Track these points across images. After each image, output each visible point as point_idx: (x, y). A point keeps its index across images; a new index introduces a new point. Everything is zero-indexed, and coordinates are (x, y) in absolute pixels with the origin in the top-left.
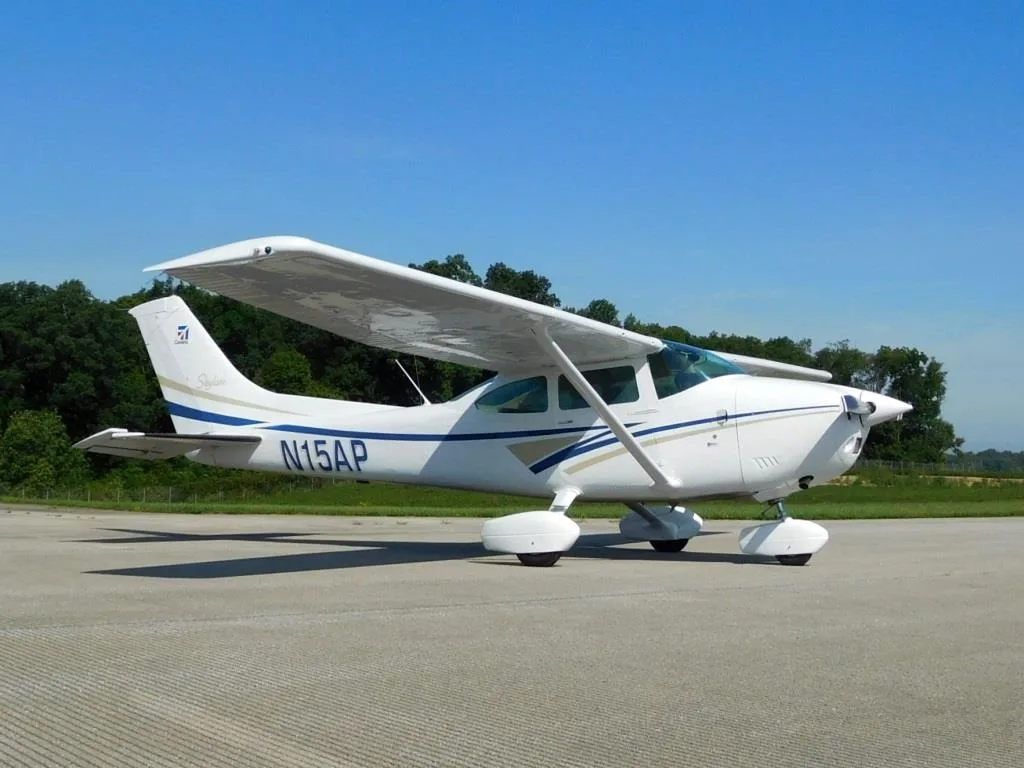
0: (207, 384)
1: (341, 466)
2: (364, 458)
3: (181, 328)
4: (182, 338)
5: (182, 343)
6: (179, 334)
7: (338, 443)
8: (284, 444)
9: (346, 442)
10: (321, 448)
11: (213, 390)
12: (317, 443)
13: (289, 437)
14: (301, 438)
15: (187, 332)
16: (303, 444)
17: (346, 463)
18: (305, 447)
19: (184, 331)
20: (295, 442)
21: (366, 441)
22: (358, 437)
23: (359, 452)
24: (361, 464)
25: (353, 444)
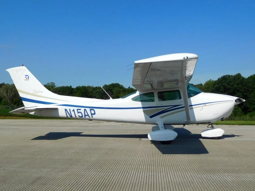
0: (36, 92)
1: (86, 116)
2: (94, 114)
3: (26, 76)
4: (27, 79)
5: (27, 80)
6: (26, 77)
7: (85, 110)
8: (66, 110)
9: (88, 110)
10: (79, 111)
11: (38, 94)
12: (78, 110)
13: (68, 108)
14: (72, 108)
15: (28, 77)
16: (73, 110)
17: (88, 115)
18: (74, 111)
19: (27, 77)
20: (70, 109)
21: (95, 109)
22: (92, 108)
23: (93, 112)
24: (93, 116)
25: (91, 110)
